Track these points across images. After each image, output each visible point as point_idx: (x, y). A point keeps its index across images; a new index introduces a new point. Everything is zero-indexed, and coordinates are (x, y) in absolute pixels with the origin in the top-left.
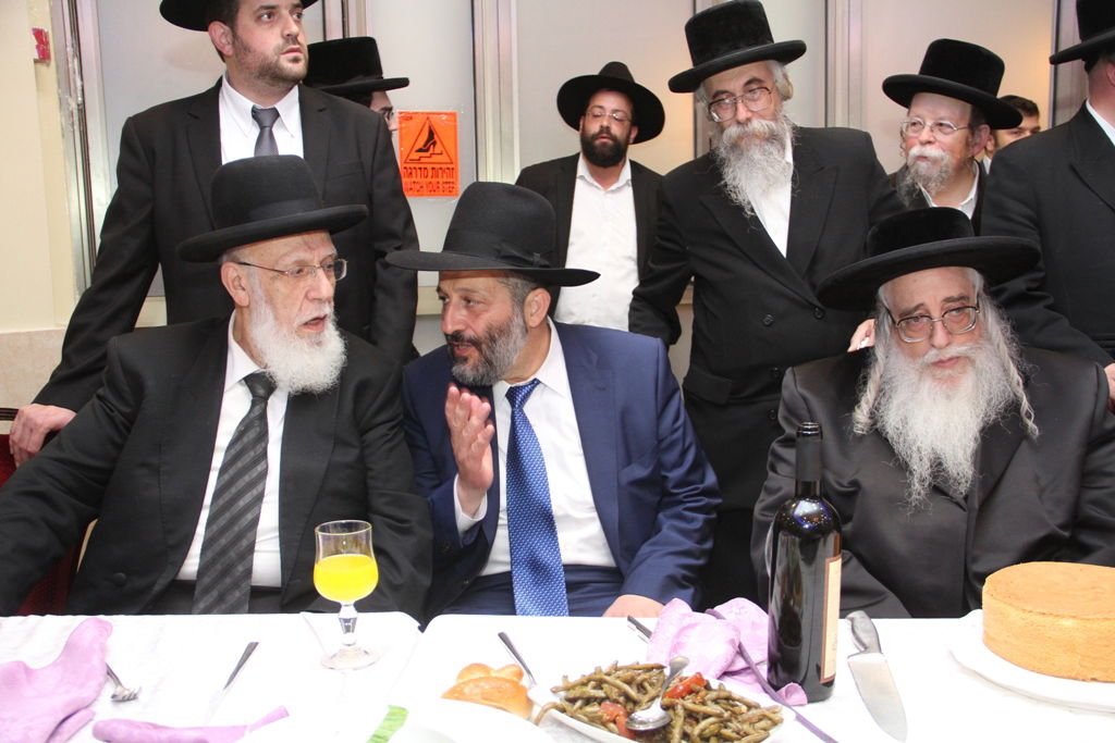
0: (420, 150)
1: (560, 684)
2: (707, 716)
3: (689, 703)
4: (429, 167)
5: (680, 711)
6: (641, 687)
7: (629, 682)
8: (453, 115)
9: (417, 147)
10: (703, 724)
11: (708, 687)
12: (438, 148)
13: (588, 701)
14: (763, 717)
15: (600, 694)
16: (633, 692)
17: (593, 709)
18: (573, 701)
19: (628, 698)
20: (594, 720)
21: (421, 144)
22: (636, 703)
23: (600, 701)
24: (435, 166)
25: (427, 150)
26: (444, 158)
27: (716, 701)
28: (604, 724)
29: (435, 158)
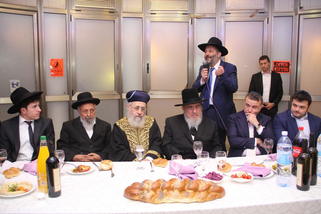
0: (55, 67)
4: (57, 70)
8: (62, 59)
9: (54, 66)
12: (59, 66)
21: (55, 65)
24: (58, 70)
26: (60, 68)
29: (58, 68)
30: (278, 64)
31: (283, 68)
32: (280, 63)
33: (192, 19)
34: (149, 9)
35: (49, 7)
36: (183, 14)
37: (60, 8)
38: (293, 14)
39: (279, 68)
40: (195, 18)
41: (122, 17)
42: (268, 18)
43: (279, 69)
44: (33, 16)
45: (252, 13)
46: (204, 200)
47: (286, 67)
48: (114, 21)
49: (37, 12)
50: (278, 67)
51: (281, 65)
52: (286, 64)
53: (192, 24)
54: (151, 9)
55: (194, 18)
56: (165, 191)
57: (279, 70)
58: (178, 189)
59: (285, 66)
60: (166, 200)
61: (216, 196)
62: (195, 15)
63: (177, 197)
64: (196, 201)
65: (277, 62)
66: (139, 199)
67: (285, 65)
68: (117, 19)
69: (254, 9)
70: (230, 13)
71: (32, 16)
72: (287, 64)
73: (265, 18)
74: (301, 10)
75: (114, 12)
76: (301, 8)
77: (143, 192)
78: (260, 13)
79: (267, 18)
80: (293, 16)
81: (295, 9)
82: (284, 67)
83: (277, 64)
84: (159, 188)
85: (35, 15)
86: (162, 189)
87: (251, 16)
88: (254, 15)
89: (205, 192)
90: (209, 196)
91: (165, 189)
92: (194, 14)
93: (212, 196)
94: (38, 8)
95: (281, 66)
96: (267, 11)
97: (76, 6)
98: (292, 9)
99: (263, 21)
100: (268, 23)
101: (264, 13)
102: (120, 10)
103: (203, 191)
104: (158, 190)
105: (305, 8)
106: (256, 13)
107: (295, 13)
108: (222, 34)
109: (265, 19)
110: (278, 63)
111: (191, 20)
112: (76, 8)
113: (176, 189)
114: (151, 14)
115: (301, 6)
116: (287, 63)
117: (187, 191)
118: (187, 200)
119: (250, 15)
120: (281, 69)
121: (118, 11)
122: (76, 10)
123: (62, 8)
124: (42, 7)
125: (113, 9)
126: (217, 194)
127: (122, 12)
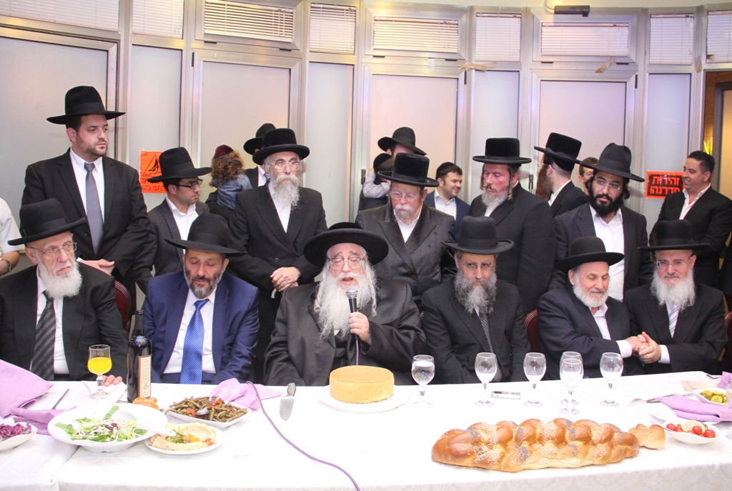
0: (150, 170)
1: (172, 404)
2: (222, 411)
3: (217, 407)
5: (213, 410)
6: (201, 404)
7: (196, 402)
10: (221, 413)
11: (223, 403)
13: (182, 408)
14: (242, 412)
15: (186, 406)
16: (198, 405)
17: (184, 410)
18: (177, 409)
19: (196, 407)
20: (183, 413)
21: (151, 167)
22: (198, 408)
23: (186, 408)
25: (154, 170)
27: (226, 407)
28: (187, 415)
30: (657, 177)
31: (669, 188)
32: (663, 176)
33: (466, 73)
34: (370, 46)
35: (146, 33)
36: (447, 60)
37: (169, 35)
38: (692, 69)
39: (660, 188)
40: (474, 71)
41: (308, 63)
42: (636, 76)
43: (659, 190)
44: (107, 51)
45: (602, 64)
46: (606, 460)
47: (676, 186)
48: (290, 70)
49: (117, 42)
50: (659, 185)
51: (663, 181)
52: (675, 179)
53: (465, 83)
54: (375, 47)
55: (472, 69)
56: (525, 444)
57: (661, 192)
58: (552, 439)
59: (673, 183)
60: (530, 463)
61: (625, 452)
62: (474, 62)
63: (553, 456)
64: (591, 462)
65: (657, 174)
66: (474, 463)
67: (673, 181)
68: (298, 65)
69: (605, 54)
70: (552, 63)
71: (106, 53)
72: (678, 179)
73: (631, 77)
74: (708, 60)
75: (290, 50)
76: (708, 57)
77: (480, 449)
78: (618, 64)
79: (634, 77)
80: (691, 74)
81: (695, 58)
82: (671, 186)
83: (656, 179)
84: (511, 438)
85: (113, 50)
86: (518, 441)
87: (599, 71)
88: (604, 69)
89: (605, 444)
90: (614, 452)
91: (525, 440)
92: (470, 60)
93: (620, 452)
94: (120, 35)
95: (663, 184)
96: (635, 61)
97: (207, 32)
98: (688, 59)
99: (626, 83)
100: (636, 87)
101: (627, 64)
102: (304, 47)
103: (602, 442)
104: (509, 443)
105: (717, 58)
106: (611, 64)
107: (696, 66)
108: (534, 107)
109: (629, 78)
110: (659, 176)
111: (464, 73)
112: (205, 37)
113: (548, 439)
114: (375, 56)
115: (708, 54)
116: (677, 177)
117: (571, 443)
118: (574, 461)
119: (597, 69)
120: (664, 191)
121: (299, 47)
122: (205, 42)
123: (173, 36)
124: (131, 32)
125: (289, 43)
126: (629, 447)
127: (308, 51)
